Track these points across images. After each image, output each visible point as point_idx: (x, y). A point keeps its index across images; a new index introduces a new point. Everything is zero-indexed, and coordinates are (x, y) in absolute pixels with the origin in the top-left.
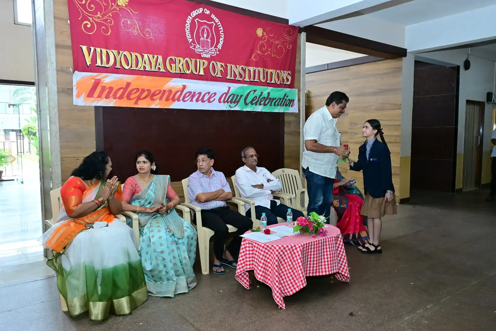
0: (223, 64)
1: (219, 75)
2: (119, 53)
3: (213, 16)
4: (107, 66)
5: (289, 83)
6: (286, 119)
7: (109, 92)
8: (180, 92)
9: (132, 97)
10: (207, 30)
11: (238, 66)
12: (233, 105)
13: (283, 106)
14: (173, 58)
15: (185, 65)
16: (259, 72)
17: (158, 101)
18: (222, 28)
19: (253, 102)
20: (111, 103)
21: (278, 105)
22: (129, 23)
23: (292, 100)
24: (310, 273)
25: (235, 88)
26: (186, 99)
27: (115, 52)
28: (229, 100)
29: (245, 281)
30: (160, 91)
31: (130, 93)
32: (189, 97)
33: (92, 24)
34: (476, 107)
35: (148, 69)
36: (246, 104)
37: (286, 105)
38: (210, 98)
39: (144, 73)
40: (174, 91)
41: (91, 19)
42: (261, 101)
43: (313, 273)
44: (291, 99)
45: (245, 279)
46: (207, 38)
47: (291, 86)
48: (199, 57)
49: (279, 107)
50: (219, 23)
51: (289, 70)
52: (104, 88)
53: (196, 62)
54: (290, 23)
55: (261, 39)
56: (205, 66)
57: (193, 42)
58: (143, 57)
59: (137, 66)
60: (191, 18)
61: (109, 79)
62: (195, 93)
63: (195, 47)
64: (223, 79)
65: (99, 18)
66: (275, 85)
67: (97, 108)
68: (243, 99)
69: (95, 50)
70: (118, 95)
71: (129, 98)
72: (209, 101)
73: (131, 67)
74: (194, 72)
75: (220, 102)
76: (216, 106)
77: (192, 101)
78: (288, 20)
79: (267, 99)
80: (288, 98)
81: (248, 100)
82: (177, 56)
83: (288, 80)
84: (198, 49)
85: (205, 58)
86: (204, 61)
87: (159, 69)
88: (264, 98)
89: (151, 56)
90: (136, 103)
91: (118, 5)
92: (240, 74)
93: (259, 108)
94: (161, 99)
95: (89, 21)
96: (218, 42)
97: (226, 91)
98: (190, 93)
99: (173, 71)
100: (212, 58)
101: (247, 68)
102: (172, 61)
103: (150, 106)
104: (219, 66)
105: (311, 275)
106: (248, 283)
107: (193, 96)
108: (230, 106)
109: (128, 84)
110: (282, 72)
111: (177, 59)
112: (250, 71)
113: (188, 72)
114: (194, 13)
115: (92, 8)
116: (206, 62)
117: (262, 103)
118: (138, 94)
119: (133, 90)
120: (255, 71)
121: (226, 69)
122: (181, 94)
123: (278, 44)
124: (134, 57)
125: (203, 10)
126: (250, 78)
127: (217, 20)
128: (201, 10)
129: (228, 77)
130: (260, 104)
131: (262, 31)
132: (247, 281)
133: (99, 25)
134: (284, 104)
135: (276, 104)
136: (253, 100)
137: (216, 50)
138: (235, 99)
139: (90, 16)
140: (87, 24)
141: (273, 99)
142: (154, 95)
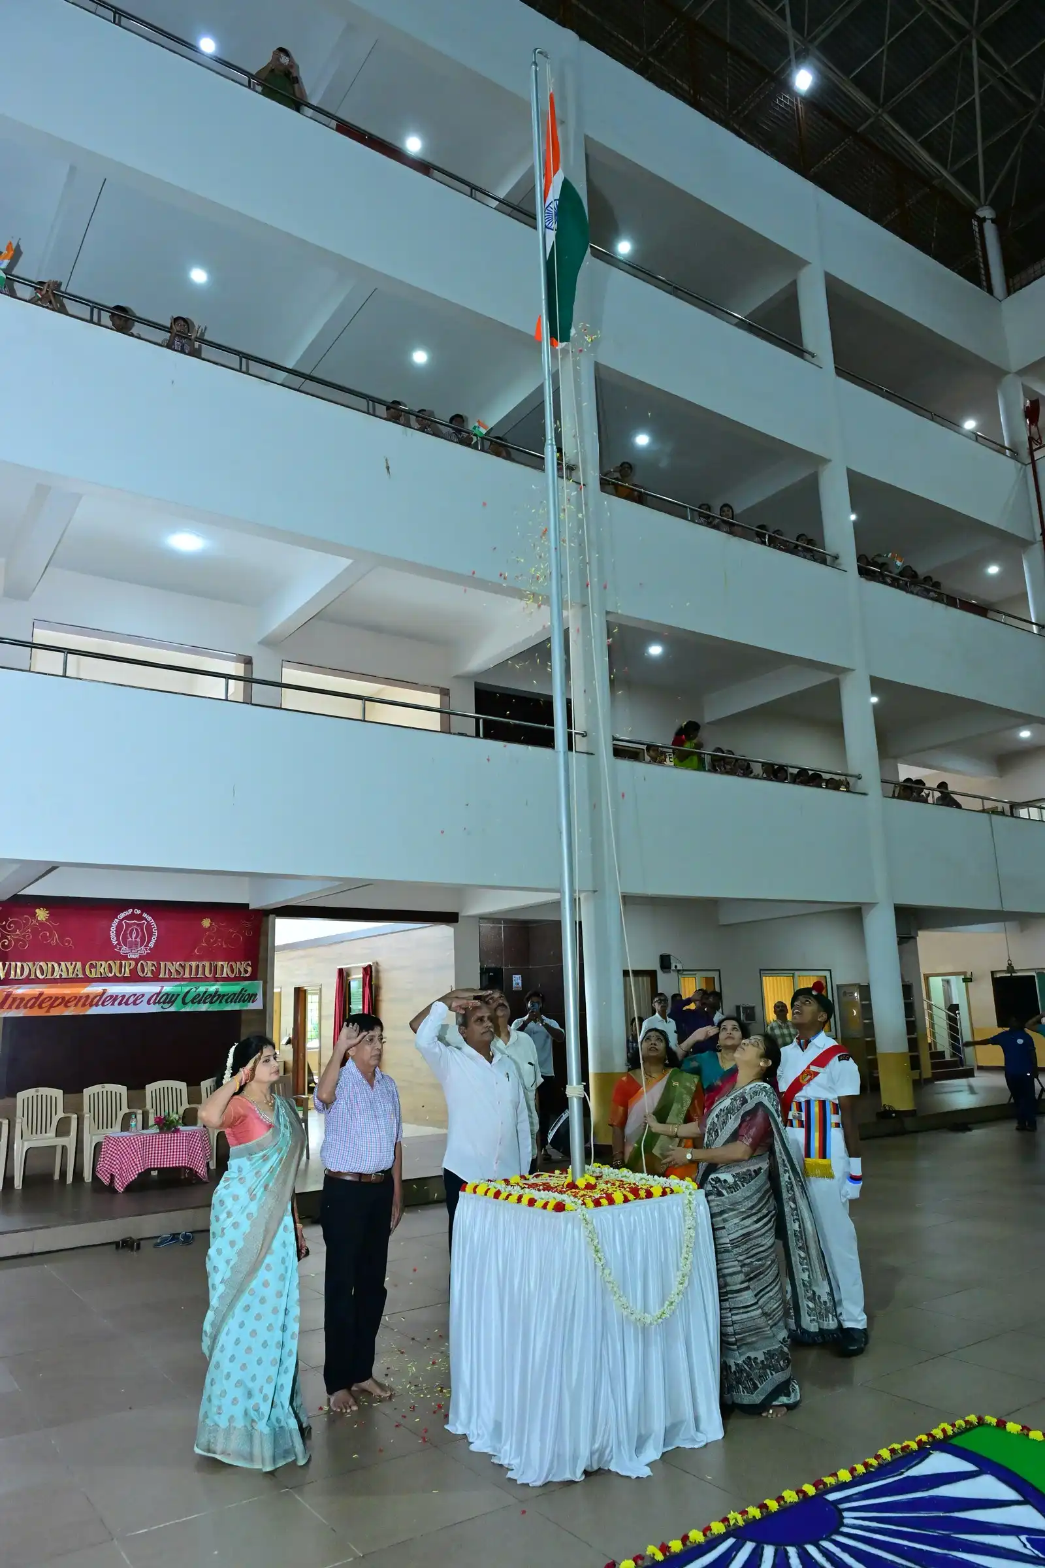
0: (155, 963)
1: (149, 975)
2: (34, 964)
3: (145, 915)
4: (21, 978)
5: (247, 975)
6: (243, 1017)
7: (21, 1002)
8: (98, 997)
9: (43, 1005)
10: (136, 929)
11: (174, 963)
12: (166, 1005)
13: (239, 1002)
14: (94, 963)
15: (107, 969)
16: (204, 966)
17: (72, 1008)
18: (155, 926)
19: (195, 1001)
20: (21, 1013)
21: (231, 1002)
22: (48, 934)
23: (253, 995)
24: (154, 1165)
25: (168, 988)
26: (105, 1004)
27: (30, 964)
28: (161, 1001)
29: (106, 1178)
30: (76, 997)
31: (42, 1002)
32: (109, 1002)
33: (10, 941)
34: (645, 978)
35: (64, 976)
36: (184, 1003)
37: (244, 1001)
38: (136, 1000)
39: (62, 981)
40: (91, 997)
41: (9, 937)
42: (206, 999)
43: (160, 1164)
44: (251, 993)
45: (106, 1175)
46: (135, 938)
47: (253, 977)
48: (126, 958)
49: (233, 1004)
50: (153, 921)
51: (248, 960)
52: (14, 1000)
53: (121, 964)
54: (251, 907)
55: (208, 929)
56: (131, 967)
57: (119, 944)
58: (59, 965)
59: (52, 974)
60: (117, 921)
61: (20, 991)
62: (117, 996)
63: (120, 949)
64: (155, 978)
65: (18, 934)
66: (227, 979)
67: (5, 1018)
68: (180, 999)
69: (10, 964)
70: (28, 1006)
71: (40, 1006)
72: (134, 1003)
73: (46, 976)
74: (118, 975)
75: (149, 1003)
76: (144, 1008)
77: (113, 1004)
78: (248, 904)
79: (214, 996)
80: (247, 992)
81: (188, 999)
82: (98, 961)
83: (246, 972)
84: (124, 950)
85: (131, 959)
86: (131, 962)
87: (77, 975)
88: (211, 995)
89: (68, 964)
90: (48, 1011)
91: (38, 921)
92: (178, 972)
93: (204, 1007)
94: (76, 1005)
95: (7, 939)
96: (149, 941)
97: (158, 991)
98: (111, 996)
99: (93, 976)
100: (141, 958)
101: (187, 964)
102: (92, 966)
103: (63, 1012)
104: (149, 966)
105: (159, 1166)
106: (108, 1180)
107: (115, 1000)
108: (162, 1007)
109: (41, 994)
110: (238, 963)
111: (99, 963)
112: (191, 966)
113: (110, 975)
114: (122, 916)
115: (9, 927)
116: (133, 963)
117: (207, 1001)
118: (49, 1003)
119: (45, 998)
120: (198, 967)
121: (158, 968)
122: (101, 999)
123: (233, 933)
124: (50, 965)
125: (133, 910)
126: (190, 974)
127: (149, 918)
128: (130, 911)
129: (161, 976)
130: (205, 1003)
131: (210, 921)
132: (108, 1178)
133: (17, 941)
134: (240, 999)
135: (229, 1000)
136: (194, 998)
137: (146, 949)
138: (170, 998)
139: (9, 935)
140: (5, 942)
141: (224, 995)
142: (69, 1001)
